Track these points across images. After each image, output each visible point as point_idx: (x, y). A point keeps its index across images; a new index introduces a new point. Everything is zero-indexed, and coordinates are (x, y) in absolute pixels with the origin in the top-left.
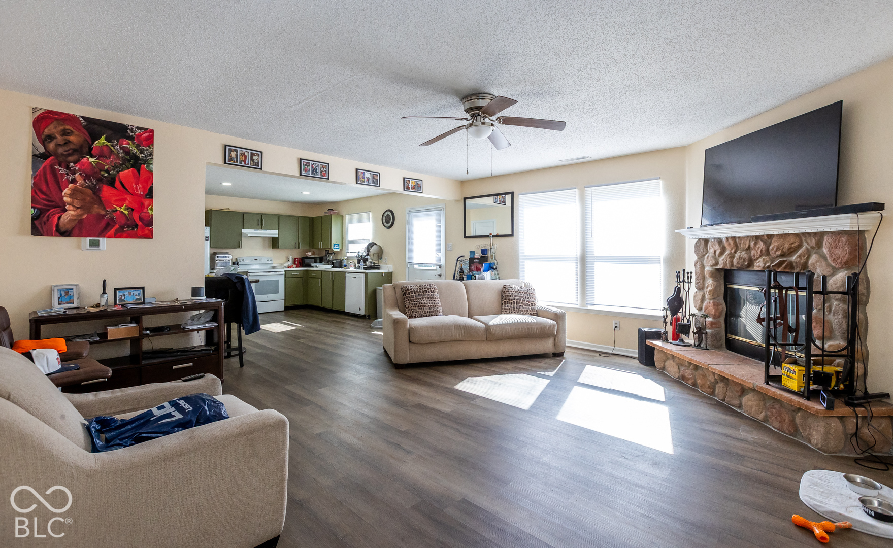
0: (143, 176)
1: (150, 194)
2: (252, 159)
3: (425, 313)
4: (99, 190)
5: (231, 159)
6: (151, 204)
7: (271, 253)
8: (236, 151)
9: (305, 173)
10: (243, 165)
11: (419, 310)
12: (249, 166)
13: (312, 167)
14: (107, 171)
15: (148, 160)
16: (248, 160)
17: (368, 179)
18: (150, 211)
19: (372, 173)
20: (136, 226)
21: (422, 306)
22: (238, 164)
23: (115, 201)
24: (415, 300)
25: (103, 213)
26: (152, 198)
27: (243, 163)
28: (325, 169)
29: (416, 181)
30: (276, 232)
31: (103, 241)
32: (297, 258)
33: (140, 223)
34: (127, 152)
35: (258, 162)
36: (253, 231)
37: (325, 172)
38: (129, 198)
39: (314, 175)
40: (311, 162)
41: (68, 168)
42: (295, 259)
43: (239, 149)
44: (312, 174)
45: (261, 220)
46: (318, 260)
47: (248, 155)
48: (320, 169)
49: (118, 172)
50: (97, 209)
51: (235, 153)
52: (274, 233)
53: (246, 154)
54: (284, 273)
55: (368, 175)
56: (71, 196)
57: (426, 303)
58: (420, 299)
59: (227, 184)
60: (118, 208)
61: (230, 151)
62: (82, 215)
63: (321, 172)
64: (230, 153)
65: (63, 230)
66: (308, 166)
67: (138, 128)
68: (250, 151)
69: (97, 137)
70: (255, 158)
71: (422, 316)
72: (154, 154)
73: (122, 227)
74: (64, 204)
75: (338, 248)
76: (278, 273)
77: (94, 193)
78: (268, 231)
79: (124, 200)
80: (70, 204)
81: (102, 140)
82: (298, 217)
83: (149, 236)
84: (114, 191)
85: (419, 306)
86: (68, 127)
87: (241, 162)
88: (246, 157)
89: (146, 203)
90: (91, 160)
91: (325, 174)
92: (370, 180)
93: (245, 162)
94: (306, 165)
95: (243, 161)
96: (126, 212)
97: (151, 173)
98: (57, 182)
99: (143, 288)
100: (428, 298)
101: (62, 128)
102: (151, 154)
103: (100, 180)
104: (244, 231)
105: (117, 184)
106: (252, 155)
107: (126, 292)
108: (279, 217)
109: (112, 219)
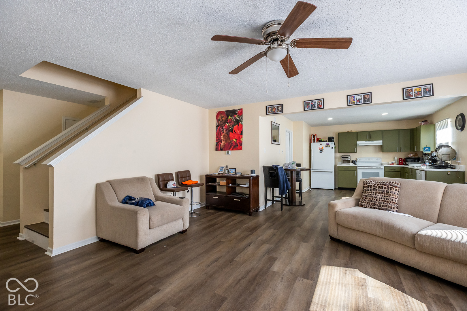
0: (240, 126)
1: (242, 133)
2: (278, 109)
3: (374, 206)
4: (229, 134)
5: (269, 112)
6: (242, 137)
7: (380, 155)
8: (271, 107)
9: (307, 109)
10: (274, 113)
11: (369, 202)
12: (277, 113)
13: (312, 104)
14: (231, 127)
15: (241, 121)
16: (277, 110)
17: (359, 100)
18: (242, 140)
19: (363, 95)
20: (238, 146)
21: (372, 199)
22: (272, 113)
23: (233, 137)
24: (369, 193)
25: (230, 142)
26: (242, 134)
27: (274, 112)
28: (321, 103)
29: (422, 87)
30: (381, 141)
31: (230, 151)
32: (402, 159)
33: (239, 144)
34: (236, 119)
35: (281, 110)
36: (364, 142)
37: (321, 105)
38: (236, 135)
39: (313, 108)
40: (311, 101)
41: (222, 128)
42: (400, 159)
43: (272, 106)
44: (312, 108)
45: (369, 135)
46: (416, 160)
47: (276, 108)
48: (318, 104)
49: (233, 127)
50: (229, 141)
51: (270, 108)
52: (380, 142)
53: (275, 107)
54: (383, 168)
55: (358, 97)
56: (223, 137)
57: (378, 197)
58: (374, 193)
59: (330, 119)
60: (233, 140)
61: (269, 108)
62: (225, 143)
63: (318, 105)
64: (268, 109)
65: (221, 148)
66: (308, 104)
67: (238, 109)
68: (277, 106)
69: (228, 117)
70: (279, 108)
71: (371, 207)
72: (243, 118)
73: (234, 147)
74: (221, 140)
75: (430, 151)
76: (378, 168)
77: (228, 135)
78: (375, 142)
79: (234, 137)
80: (223, 140)
81: (230, 117)
82: (399, 131)
83: (241, 149)
84: (232, 134)
85: (369, 198)
86: (223, 115)
87: (273, 112)
88: (275, 109)
89: (241, 137)
90: (227, 124)
91: (321, 106)
92: (361, 100)
93: (275, 111)
94: (307, 104)
95: (274, 111)
96: (235, 141)
97: (242, 125)
98: (220, 133)
99: (236, 169)
100: (382, 193)
101: (221, 116)
102: (242, 118)
103: (229, 131)
104: (358, 142)
105: (233, 131)
106: (278, 107)
107: (231, 170)
108: (383, 132)
109: (232, 144)
